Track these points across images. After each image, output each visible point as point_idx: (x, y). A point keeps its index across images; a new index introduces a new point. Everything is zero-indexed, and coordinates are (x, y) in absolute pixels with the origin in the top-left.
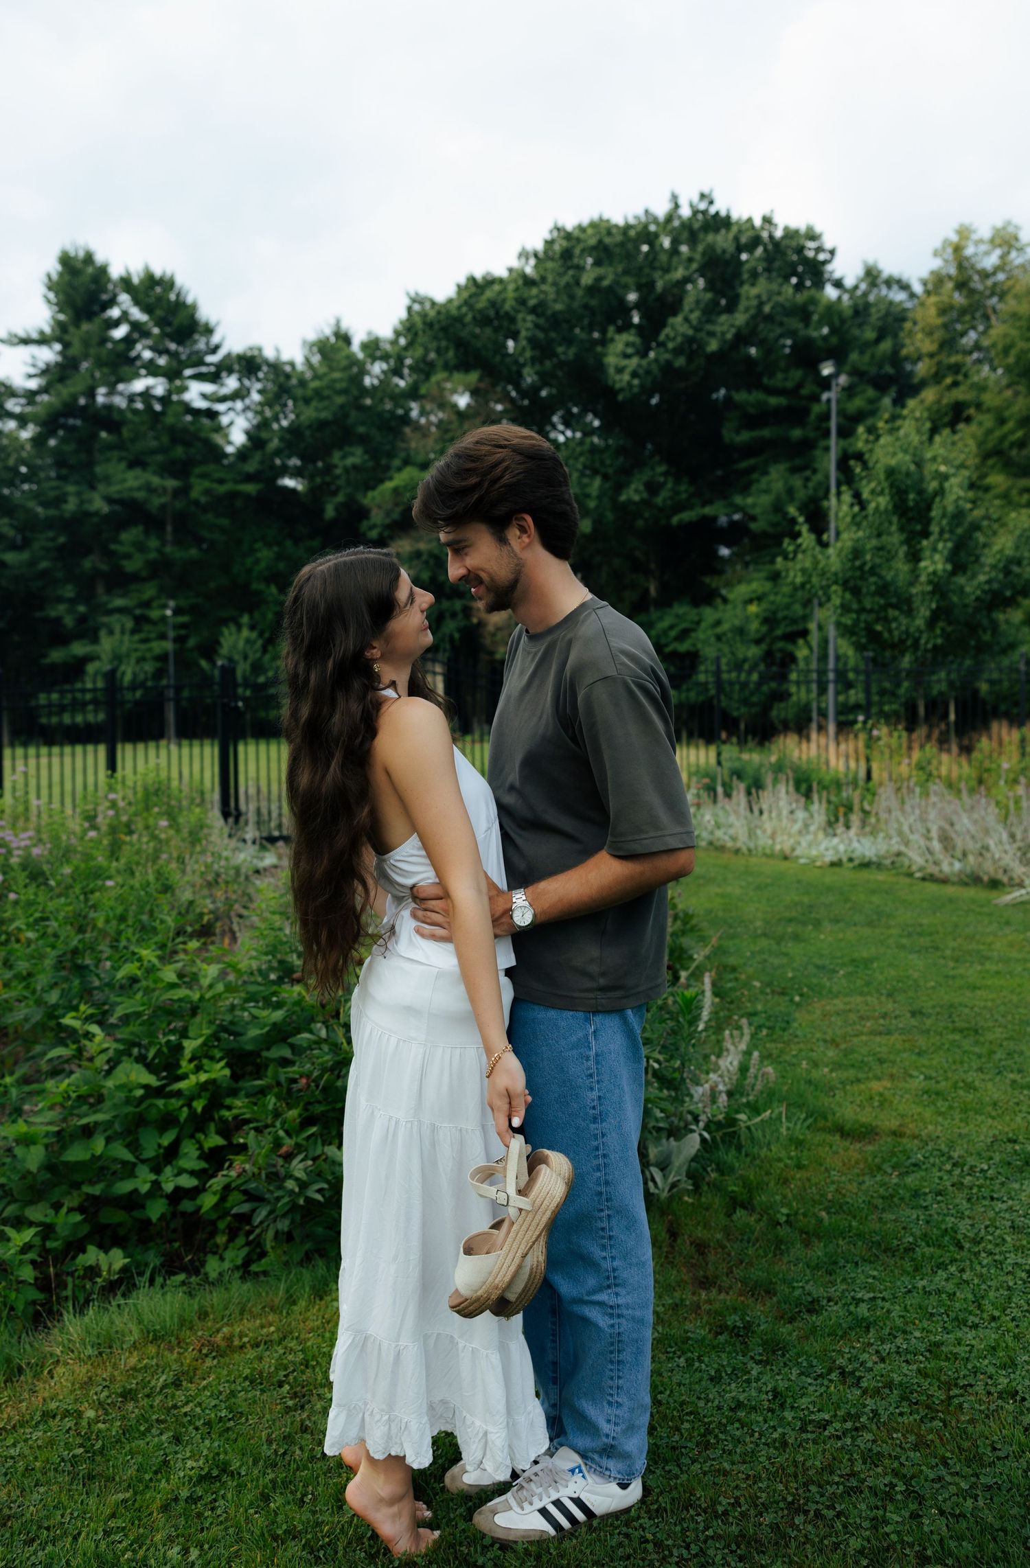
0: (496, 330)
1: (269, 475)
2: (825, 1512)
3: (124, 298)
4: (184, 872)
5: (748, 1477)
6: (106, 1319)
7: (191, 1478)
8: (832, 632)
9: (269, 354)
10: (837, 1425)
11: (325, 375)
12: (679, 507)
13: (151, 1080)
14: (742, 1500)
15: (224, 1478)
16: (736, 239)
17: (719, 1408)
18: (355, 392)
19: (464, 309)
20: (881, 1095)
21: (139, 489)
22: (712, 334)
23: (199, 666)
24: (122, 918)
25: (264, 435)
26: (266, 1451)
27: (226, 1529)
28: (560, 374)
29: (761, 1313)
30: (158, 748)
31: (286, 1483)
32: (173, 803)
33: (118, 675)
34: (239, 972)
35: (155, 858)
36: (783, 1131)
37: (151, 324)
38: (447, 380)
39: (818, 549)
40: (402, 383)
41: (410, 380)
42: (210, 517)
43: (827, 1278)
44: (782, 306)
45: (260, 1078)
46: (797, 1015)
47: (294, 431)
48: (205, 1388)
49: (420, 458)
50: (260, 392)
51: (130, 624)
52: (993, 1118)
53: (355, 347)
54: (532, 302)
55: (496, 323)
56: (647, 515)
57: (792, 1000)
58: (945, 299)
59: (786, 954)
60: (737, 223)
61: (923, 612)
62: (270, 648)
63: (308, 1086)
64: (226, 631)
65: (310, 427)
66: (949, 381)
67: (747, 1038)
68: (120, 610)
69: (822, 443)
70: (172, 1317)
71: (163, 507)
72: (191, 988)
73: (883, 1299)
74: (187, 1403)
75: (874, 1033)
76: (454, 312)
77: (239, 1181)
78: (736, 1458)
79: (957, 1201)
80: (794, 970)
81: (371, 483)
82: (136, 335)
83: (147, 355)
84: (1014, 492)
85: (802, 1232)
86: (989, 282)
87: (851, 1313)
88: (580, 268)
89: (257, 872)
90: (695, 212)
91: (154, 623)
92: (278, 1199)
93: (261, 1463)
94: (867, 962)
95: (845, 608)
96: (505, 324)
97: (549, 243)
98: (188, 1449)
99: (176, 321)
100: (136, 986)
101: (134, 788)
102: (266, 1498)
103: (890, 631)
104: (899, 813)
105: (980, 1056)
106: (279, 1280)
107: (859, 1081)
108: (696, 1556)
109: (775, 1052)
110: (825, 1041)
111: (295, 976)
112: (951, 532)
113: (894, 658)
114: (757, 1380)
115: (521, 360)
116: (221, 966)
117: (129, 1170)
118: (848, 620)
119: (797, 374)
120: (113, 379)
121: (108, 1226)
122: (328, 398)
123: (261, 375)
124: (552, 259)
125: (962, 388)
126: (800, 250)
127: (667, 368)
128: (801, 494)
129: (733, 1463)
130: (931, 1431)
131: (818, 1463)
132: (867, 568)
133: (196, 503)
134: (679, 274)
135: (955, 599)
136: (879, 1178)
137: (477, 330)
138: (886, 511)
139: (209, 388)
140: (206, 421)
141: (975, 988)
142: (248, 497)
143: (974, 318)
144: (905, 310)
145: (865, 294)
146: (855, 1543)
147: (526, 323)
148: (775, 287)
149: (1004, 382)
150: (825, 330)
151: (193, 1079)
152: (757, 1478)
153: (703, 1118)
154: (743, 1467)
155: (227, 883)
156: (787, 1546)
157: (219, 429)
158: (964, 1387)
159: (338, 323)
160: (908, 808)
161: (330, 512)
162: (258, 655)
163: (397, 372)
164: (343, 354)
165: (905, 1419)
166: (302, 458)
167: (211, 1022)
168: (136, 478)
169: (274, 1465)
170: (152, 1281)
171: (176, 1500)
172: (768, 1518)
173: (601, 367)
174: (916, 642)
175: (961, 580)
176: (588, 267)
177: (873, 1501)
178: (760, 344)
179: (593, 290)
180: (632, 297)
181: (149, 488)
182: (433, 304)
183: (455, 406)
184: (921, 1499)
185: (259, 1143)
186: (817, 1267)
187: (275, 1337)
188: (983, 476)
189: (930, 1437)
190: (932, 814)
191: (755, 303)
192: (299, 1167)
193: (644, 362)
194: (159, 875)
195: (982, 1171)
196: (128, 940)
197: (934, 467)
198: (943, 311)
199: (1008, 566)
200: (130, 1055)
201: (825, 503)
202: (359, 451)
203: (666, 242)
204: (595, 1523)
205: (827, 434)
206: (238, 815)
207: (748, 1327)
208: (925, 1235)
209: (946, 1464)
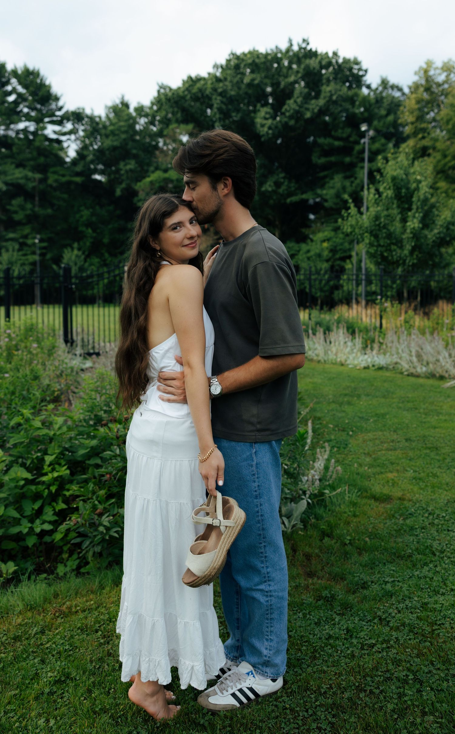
0: (202, 104)
1: (87, 173)
2: (375, 690)
3: (14, 81)
4: (45, 370)
5: (336, 674)
6: (5, 599)
7: (50, 682)
8: (364, 256)
9: (88, 112)
10: (379, 646)
11: (116, 123)
12: (290, 194)
13: (29, 476)
14: (333, 686)
15: (68, 681)
16: (320, 62)
17: (320, 638)
18: (131, 132)
19: (186, 93)
20: (393, 480)
21: (22, 178)
22: (307, 109)
23: (53, 269)
24: (13, 393)
25: (85, 153)
26: (90, 667)
27: (69, 708)
28: (233, 127)
29: (339, 590)
30: (31, 309)
31: (100, 684)
32: (40, 335)
33: (11, 272)
34: (74, 421)
35: (31, 363)
36: (347, 498)
37: (27, 95)
38: (177, 128)
39: (358, 215)
40: (155, 129)
41: (159, 127)
42: (58, 193)
43: (370, 571)
44: (342, 97)
45: (85, 474)
46: (351, 441)
47: (101, 151)
48: (57, 634)
49: (164, 167)
50: (83, 131)
51: (17, 247)
52: (447, 491)
53: (131, 110)
54: (220, 90)
55: (202, 100)
56: (275, 197)
57: (348, 434)
58: (419, 96)
59: (344, 411)
60: (321, 54)
61: (408, 247)
62: (88, 260)
63: (111, 478)
64: (66, 251)
65: (108, 149)
66: (420, 136)
67: (328, 452)
68: (12, 239)
69: (360, 165)
70: (40, 598)
71: (34, 188)
72: (49, 429)
73: (398, 581)
74: (48, 642)
75: (388, 450)
76: (181, 94)
77: (75, 527)
78: (330, 664)
79: (432, 532)
80: (348, 419)
81: (139, 179)
82: (20, 100)
83: (26, 110)
84: (450, 191)
85: (358, 548)
86: (441, 89)
87: (383, 589)
88: (243, 74)
89: (82, 370)
90: (300, 48)
91: (29, 246)
92: (95, 536)
93: (87, 673)
94: (383, 415)
95: (371, 245)
96: (207, 100)
97: (228, 61)
98: (49, 667)
99: (40, 94)
100: (20, 428)
101: (19, 327)
102: (90, 691)
103: (392, 256)
104: (397, 344)
105: (439, 461)
106: (95, 576)
107: (382, 473)
108: (311, 715)
109: (341, 459)
110: (365, 454)
111: (103, 422)
112: (422, 208)
113: (394, 269)
114: (339, 624)
115: (214, 119)
116: (65, 418)
117: (17, 522)
118: (372, 250)
119: (348, 130)
120: (8, 122)
121: (6, 550)
122: (118, 135)
123: (84, 122)
124: (230, 69)
125: (427, 139)
126: (351, 69)
127: (286, 125)
128: (349, 189)
129: (328, 667)
130: (425, 647)
131: (370, 666)
132: (382, 225)
133: (51, 186)
134: (292, 79)
135: (423, 240)
136: (393, 521)
137: (193, 104)
138: (391, 198)
139: (57, 128)
140: (56, 145)
141: (435, 428)
142: (76, 184)
143: (433, 106)
144: (400, 101)
145: (381, 93)
146: (390, 706)
147: (217, 101)
148: (338, 87)
149: (446, 138)
150: (362, 109)
151: (50, 475)
152: (340, 674)
153: (308, 493)
154: (333, 669)
155: (66, 375)
156: (356, 709)
157: (62, 149)
158: (440, 625)
159: (123, 97)
160: (401, 341)
161: (118, 192)
162: (82, 263)
163: (152, 123)
164: (126, 113)
165: (412, 642)
166: (104, 165)
167: (59, 446)
168: (20, 173)
169: (94, 674)
170: (29, 578)
171: (42, 693)
172: (347, 695)
173: (253, 123)
174: (404, 261)
175: (426, 232)
176: (248, 74)
177: (398, 684)
178: (330, 116)
179: (250, 85)
180: (269, 89)
181: (27, 178)
182: (171, 89)
183: (181, 141)
184: (421, 683)
185: (85, 507)
186: (366, 566)
187: (94, 606)
188: (435, 183)
189: (425, 651)
190: (413, 344)
191: (328, 94)
192: (106, 520)
193: (275, 122)
194: (32, 371)
195: (443, 517)
196: (16, 404)
197: (414, 177)
198: (418, 102)
199: (448, 226)
200: (17, 463)
201: (362, 193)
202: (133, 162)
203: (286, 63)
204: (260, 700)
205: (363, 160)
206: (72, 342)
207: (333, 597)
208: (417, 549)
209: (433, 664)
